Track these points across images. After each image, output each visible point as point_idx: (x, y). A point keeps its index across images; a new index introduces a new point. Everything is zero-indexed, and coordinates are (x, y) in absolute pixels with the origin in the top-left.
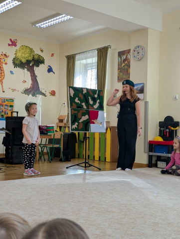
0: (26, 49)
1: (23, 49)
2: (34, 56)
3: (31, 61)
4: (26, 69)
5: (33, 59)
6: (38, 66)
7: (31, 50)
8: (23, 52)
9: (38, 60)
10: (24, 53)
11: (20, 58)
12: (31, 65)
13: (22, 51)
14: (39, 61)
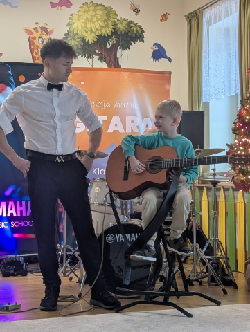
0: (95, 10)
1: (87, 11)
2: (115, 25)
3: (109, 37)
4: (96, 58)
5: (115, 33)
6: (127, 47)
7: (109, 12)
8: (87, 19)
9: (126, 33)
10: (91, 20)
11: (81, 32)
12: (108, 46)
13: (85, 17)
14: (128, 36)
